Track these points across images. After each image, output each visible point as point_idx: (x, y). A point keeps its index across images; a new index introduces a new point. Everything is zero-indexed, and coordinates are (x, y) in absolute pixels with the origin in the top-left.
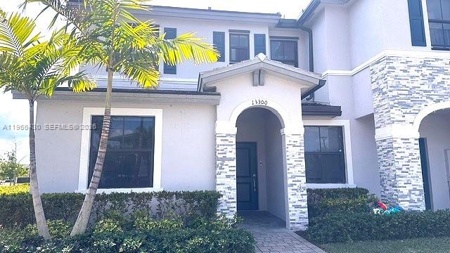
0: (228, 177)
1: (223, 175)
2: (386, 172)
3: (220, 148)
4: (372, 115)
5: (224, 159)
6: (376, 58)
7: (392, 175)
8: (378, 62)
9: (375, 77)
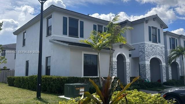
0: (115, 73)
1: (114, 73)
2: (143, 73)
3: (114, 65)
4: (139, 57)
5: (115, 68)
6: (142, 43)
7: (145, 73)
8: (142, 44)
9: (140, 48)
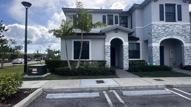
2: (150, 56)
3: (106, 49)
5: (107, 52)
6: (149, 24)
9: (149, 29)
